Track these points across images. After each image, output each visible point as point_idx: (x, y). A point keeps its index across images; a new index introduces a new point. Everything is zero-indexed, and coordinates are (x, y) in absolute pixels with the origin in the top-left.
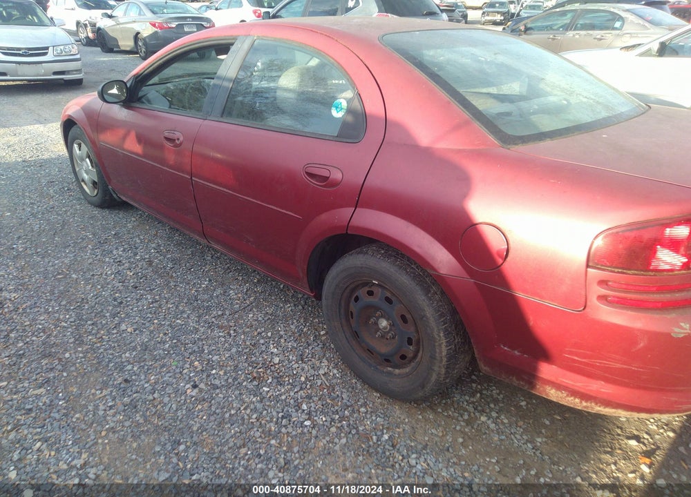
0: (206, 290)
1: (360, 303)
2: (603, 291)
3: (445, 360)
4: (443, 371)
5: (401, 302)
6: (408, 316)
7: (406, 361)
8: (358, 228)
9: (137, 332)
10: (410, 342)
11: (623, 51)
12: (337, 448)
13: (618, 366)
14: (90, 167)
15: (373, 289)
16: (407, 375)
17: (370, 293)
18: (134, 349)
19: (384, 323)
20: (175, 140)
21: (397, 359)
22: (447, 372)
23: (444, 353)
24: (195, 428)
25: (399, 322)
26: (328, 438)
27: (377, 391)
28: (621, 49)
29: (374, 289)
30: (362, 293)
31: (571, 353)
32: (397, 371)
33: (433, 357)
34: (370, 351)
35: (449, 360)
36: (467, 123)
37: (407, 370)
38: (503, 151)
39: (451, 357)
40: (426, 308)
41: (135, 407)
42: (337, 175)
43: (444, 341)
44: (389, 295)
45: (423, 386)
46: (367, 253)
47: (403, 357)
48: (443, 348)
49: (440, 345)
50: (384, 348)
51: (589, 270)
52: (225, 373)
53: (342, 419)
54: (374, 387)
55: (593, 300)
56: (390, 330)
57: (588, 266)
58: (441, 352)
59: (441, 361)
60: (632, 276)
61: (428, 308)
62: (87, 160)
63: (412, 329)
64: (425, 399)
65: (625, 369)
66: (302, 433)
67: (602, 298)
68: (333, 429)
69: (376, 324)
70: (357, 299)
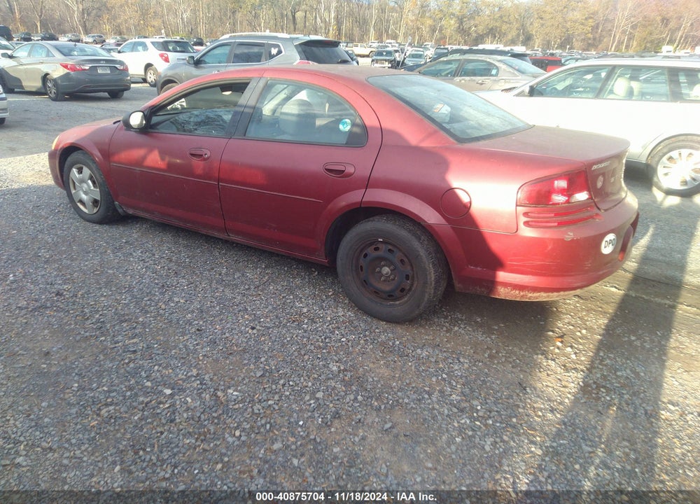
0: (227, 274)
1: (368, 258)
2: (526, 219)
3: (433, 283)
4: (433, 291)
5: (400, 250)
6: (406, 260)
7: (405, 293)
8: (369, 202)
9: (188, 302)
10: (407, 277)
11: (503, 92)
12: (368, 350)
13: (539, 263)
14: (92, 188)
15: (378, 246)
16: (407, 302)
17: (377, 249)
18: (193, 312)
19: (386, 270)
20: (202, 155)
21: (397, 293)
22: (435, 293)
23: (433, 279)
24: (266, 349)
25: (399, 264)
26: (360, 346)
27: (383, 320)
28: (502, 91)
29: (380, 246)
30: (370, 250)
31: (511, 260)
32: (398, 302)
33: (425, 283)
34: (376, 292)
35: (436, 283)
36: (436, 132)
37: (406, 299)
38: (460, 146)
39: (437, 281)
40: (420, 250)
41: (215, 343)
42: (350, 170)
43: (432, 271)
44: (390, 247)
45: (418, 306)
46: (374, 220)
47: (403, 290)
48: (432, 275)
49: (430, 273)
50: (387, 288)
51: (518, 208)
52: (271, 320)
53: (365, 336)
54: (380, 318)
55: (521, 225)
56: (391, 274)
57: (517, 206)
58: (431, 279)
59: (431, 284)
60: (540, 208)
61: (421, 249)
62: (89, 182)
63: (409, 268)
64: (420, 316)
65: (542, 265)
66: (342, 345)
67: (526, 224)
68: (362, 342)
69: (380, 272)
70: (366, 256)
